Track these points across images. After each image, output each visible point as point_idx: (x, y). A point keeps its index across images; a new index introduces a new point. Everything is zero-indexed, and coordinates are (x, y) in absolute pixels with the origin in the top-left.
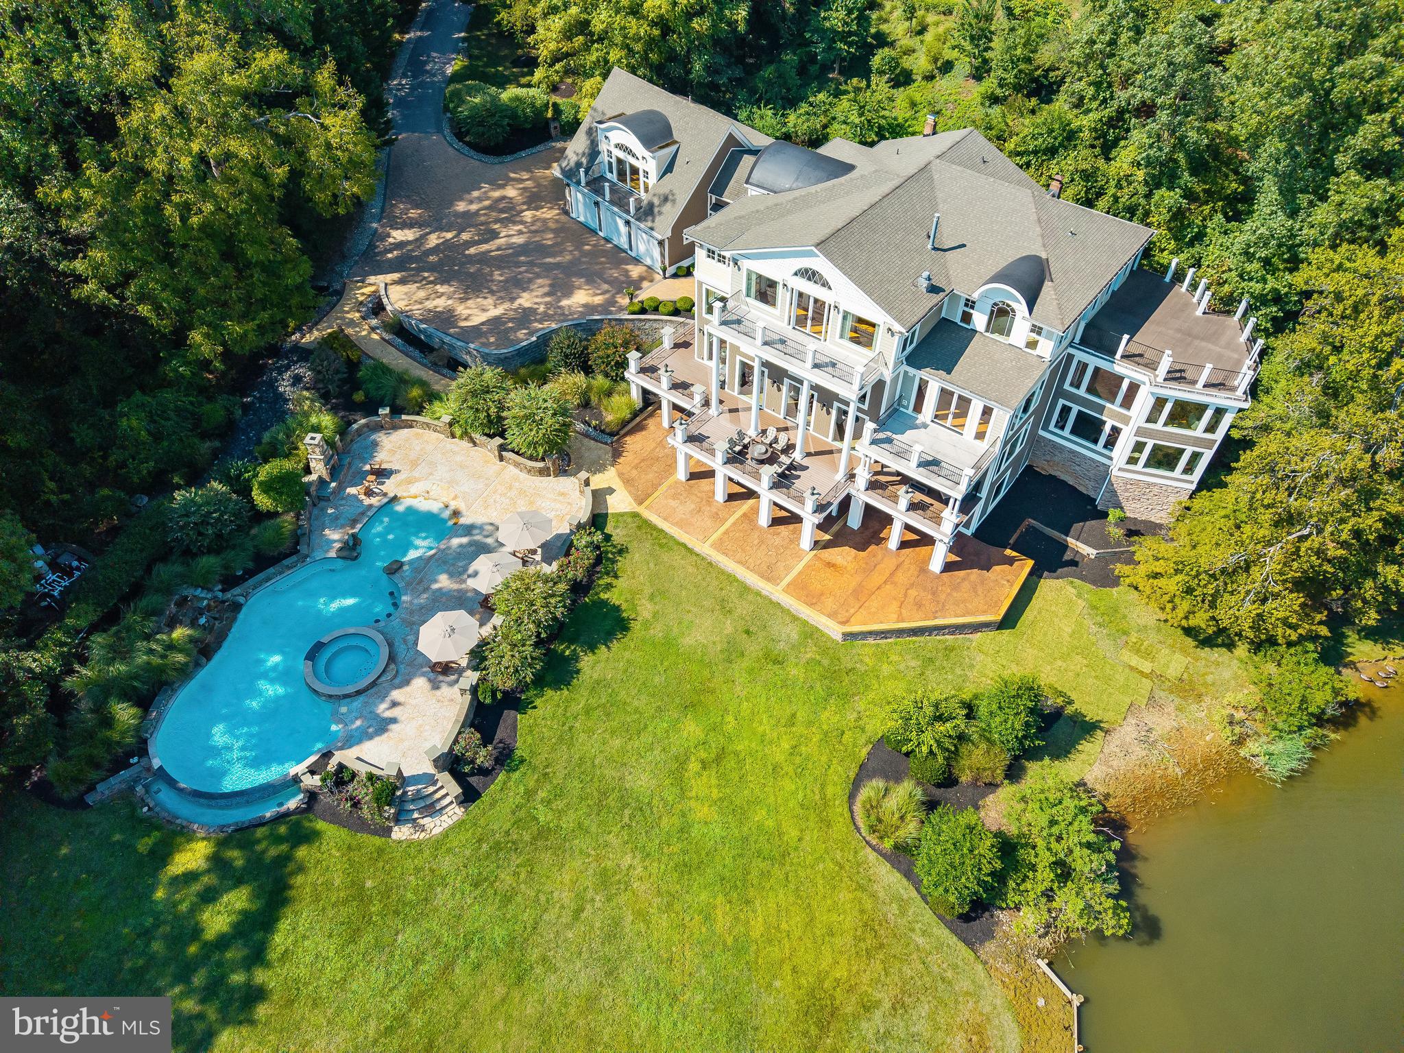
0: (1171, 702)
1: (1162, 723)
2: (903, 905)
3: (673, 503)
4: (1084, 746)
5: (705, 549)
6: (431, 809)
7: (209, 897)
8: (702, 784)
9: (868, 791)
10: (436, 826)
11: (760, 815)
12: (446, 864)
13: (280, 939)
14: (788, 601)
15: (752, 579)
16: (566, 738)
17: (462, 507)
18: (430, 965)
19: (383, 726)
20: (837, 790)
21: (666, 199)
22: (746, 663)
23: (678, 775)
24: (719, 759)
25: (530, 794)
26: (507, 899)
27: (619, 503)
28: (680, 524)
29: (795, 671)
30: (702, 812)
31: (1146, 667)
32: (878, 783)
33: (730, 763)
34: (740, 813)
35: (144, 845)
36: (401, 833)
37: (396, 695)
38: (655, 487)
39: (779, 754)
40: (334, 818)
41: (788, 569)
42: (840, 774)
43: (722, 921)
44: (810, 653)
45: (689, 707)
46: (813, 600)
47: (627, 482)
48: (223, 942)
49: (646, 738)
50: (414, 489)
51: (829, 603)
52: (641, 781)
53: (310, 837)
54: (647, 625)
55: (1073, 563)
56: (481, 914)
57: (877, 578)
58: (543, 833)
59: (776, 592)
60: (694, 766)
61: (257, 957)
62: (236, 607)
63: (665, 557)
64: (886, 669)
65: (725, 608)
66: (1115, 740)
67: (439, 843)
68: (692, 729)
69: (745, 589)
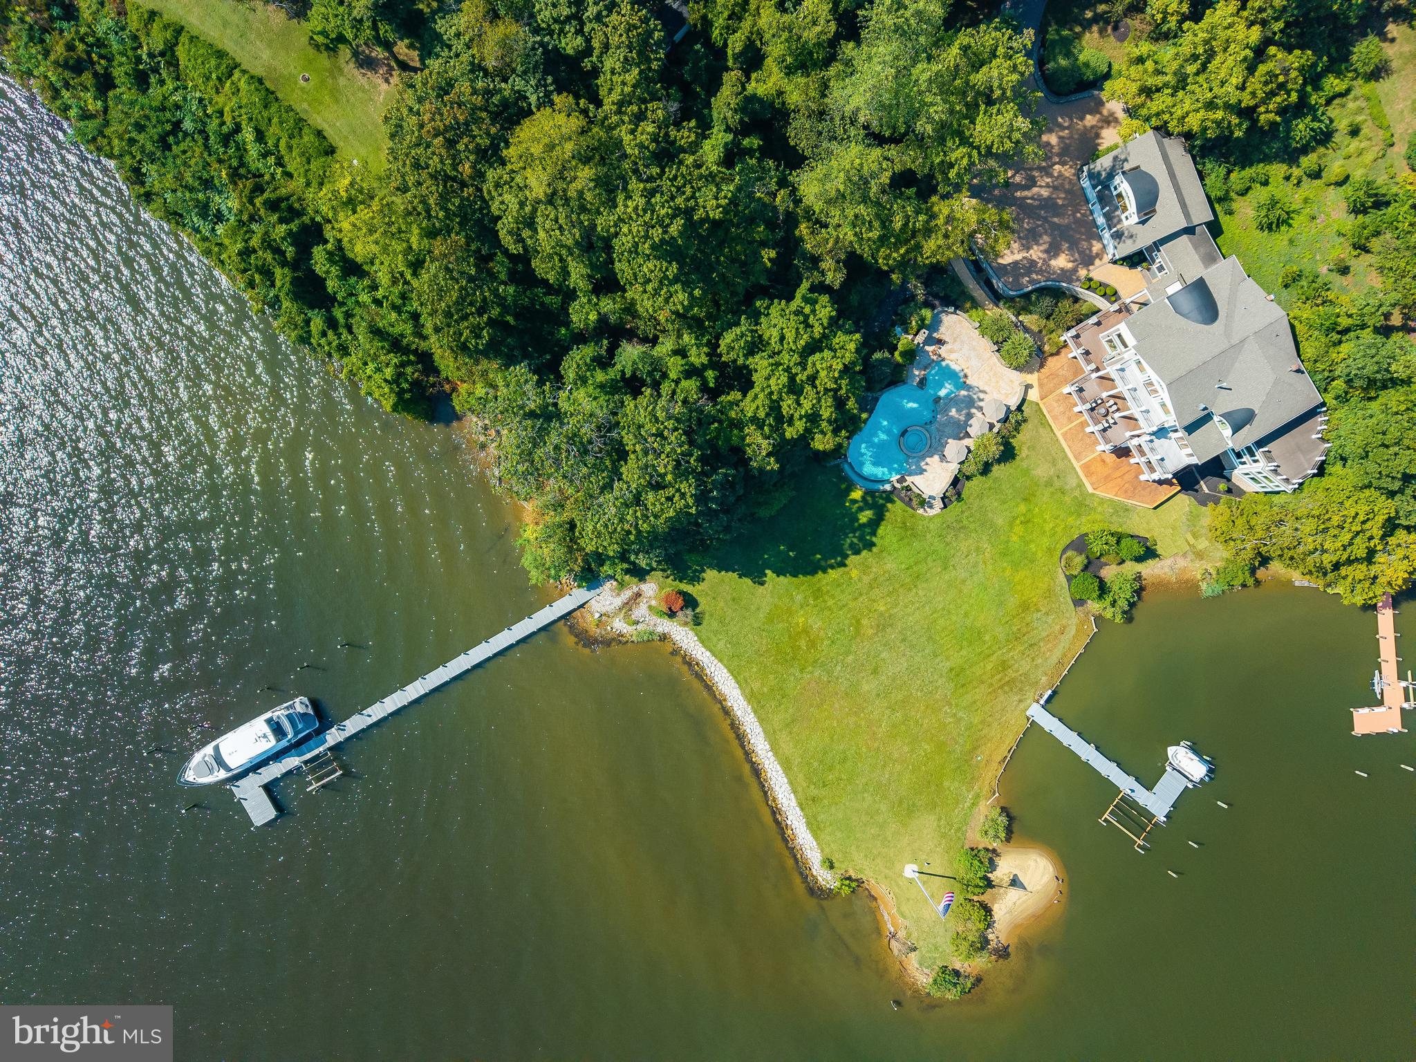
0: (1191, 556)
1: (1182, 563)
2: (1062, 588)
3: (1055, 405)
4: (1150, 561)
5: (1059, 434)
6: (931, 507)
7: (861, 509)
8: (1019, 529)
9: (1070, 553)
10: (931, 512)
11: (1032, 546)
12: (932, 526)
13: (880, 531)
14: (1078, 470)
15: (1070, 455)
16: (980, 496)
17: (969, 374)
18: (922, 555)
19: (921, 471)
20: (1060, 547)
21: (1131, 236)
22: (1052, 489)
23: (1011, 524)
24: (1028, 522)
25: (963, 512)
26: (947, 544)
27: (1033, 395)
28: (1054, 418)
29: (1067, 499)
30: (1015, 538)
31: (1192, 541)
32: (1075, 553)
33: (1030, 525)
34: (1027, 543)
35: (843, 486)
36: (921, 511)
37: (928, 460)
38: (1051, 392)
39: (1048, 527)
40: (902, 500)
41: (1086, 456)
42: (1066, 541)
43: (1008, 573)
44: (1077, 493)
45: (1025, 500)
46: (1089, 474)
47: (1041, 385)
48: (864, 525)
49: (1006, 506)
50: (953, 356)
51: (1094, 478)
52: (1000, 522)
53: (892, 501)
54: (1022, 460)
55: (1197, 491)
56: (939, 546)
57: (1118, 474)
58: (963, 528)
59: (1077, 465)
60: (1018, 522)
61: (874, 534)
62: (877, 400)
63: (1041, 430)
64: (1100, 509)
65: (1054, 463)
66: (1162, 563)
67: (931, 518)
68: (1022, 508)
69: (1066, 456)
